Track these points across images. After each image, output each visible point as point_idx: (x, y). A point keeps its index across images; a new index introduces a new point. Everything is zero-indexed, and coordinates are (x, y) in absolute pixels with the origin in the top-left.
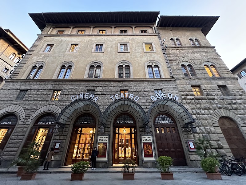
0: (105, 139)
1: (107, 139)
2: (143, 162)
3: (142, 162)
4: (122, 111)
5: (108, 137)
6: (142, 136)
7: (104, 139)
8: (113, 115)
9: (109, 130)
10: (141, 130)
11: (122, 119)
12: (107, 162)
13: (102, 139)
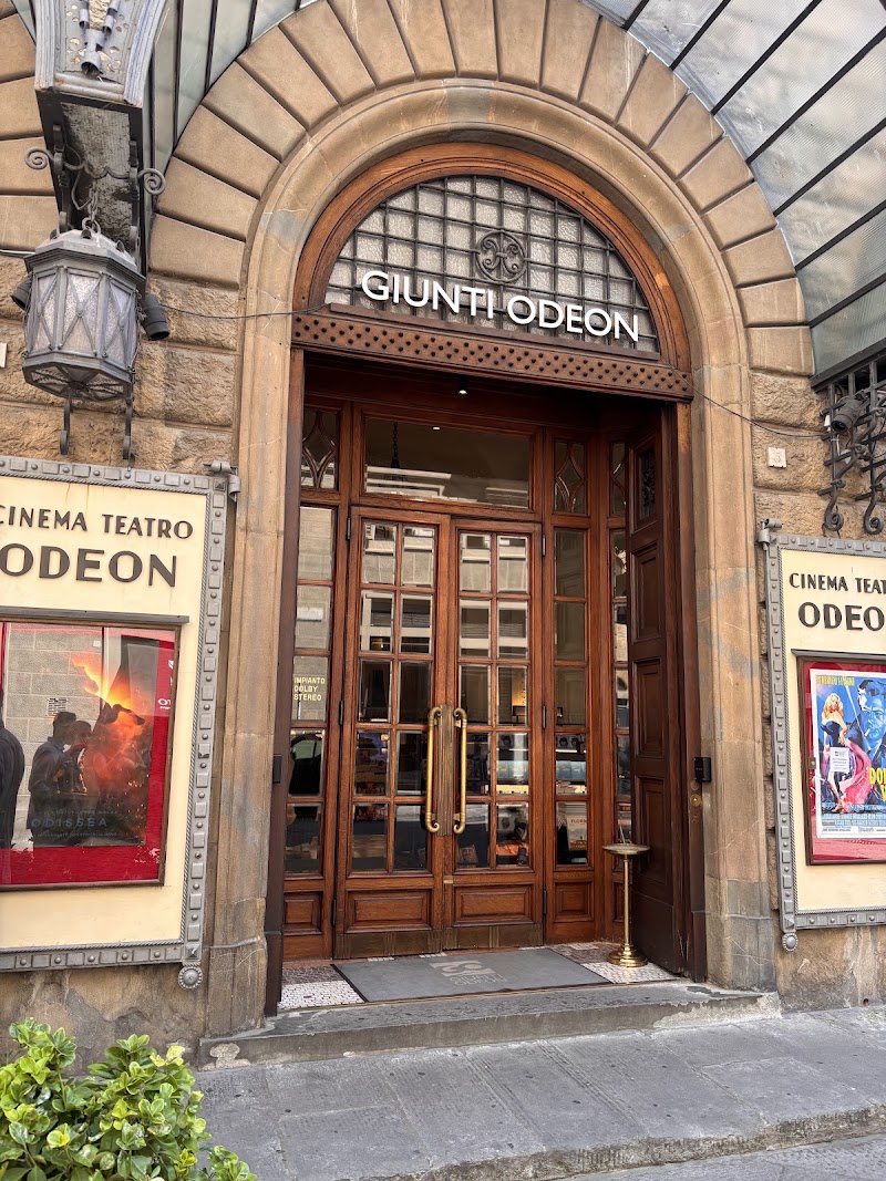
0: (145, 547)
1: (189, 556)
2: (790, 939)
3: (769, 931)
4: (461, 87)
5: (192, 509)
6: (793, 562)
7: (112, 544)
8: (288, 130)
9: (220, 382)
10: (777, 456)
11: (459, 238)
12: (191, 974)
13: (71, 542)
